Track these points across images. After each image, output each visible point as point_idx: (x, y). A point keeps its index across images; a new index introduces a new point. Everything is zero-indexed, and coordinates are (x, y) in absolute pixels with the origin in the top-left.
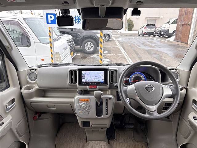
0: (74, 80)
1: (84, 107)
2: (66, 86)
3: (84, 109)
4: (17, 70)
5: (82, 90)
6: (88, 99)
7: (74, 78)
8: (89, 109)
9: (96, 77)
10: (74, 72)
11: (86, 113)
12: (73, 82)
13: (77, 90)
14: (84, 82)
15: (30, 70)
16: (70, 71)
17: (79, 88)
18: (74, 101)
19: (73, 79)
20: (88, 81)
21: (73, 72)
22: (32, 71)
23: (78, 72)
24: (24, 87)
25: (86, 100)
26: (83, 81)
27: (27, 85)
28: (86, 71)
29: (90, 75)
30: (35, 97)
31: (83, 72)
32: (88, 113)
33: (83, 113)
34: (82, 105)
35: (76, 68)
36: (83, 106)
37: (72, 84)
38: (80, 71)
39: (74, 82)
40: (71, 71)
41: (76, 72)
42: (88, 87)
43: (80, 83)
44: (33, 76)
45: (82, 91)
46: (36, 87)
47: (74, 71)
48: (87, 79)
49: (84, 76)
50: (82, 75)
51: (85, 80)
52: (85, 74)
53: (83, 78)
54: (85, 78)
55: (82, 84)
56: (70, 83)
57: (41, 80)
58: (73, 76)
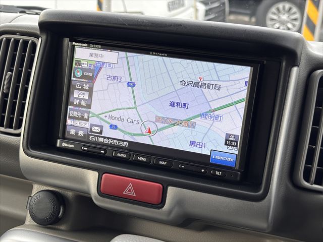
5: (70, 194)
9: (179, 114)
10: (25, 44)
13: (35, 189)
20: (108, 132)
26: (75, 125)
29: (131, 85)
31: (84, 54)
39: (10, 125)
45: (59, 199)
48: (107, 119)
49: (82, 89)
50: (72, 79)
51: (87, 120)
52: (91, 74)
53: (72, 104)
54: (89, 106)
55: (58, 145)
58: (7, 77)
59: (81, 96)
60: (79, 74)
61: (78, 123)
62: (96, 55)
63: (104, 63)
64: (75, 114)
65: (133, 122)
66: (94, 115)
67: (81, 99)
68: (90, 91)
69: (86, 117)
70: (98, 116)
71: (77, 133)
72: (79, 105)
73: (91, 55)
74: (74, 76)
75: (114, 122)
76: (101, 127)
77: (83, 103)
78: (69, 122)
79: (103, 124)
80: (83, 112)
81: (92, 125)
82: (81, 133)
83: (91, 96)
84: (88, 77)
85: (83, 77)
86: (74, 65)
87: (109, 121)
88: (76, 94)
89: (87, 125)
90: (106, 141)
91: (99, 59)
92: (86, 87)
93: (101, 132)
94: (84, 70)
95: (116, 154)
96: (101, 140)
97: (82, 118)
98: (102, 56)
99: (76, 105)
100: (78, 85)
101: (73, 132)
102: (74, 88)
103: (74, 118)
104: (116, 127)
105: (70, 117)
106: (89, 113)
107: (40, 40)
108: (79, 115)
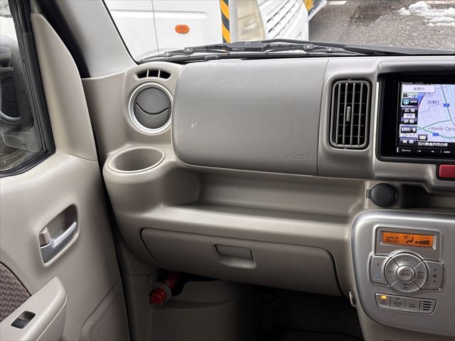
0: (355, 129)
1: (403, 272)
2: (310, 160)
3: (406, 285)
4: (84, 72)
5: (397, 184)
6: (432, 234)
7: (356, 122)
8: (432, 286)
10: (358, 86)
11: (412, 306)
12: (347, 142)
13: (368, 185)
14: (408, 146)
15: (142, 75)
16: (335, 80)
17: (377, 174)
18: (347, 236)
19: (348, 123)
20: (431, 138)
21: (350, 86)
22: (148, 78)
23: (377, 86)
24: (113, 156)
25: (417, 238)
26: (405, 137)
27: (128, 148)
28: (426, 83)
29: (446, 105)
30: (162, 206)
31: (408, 89)
32: (427, 305)
33: (396, 304)
34: (395, 261)
35: (369, 66)
36: (400, 267)
37: (345, 150)
38: (392, 80)
39: (355, 142)
40: (339, 83)
41: (365, 86)
42: (430, 171)
43: (390, 146)
44: (151, 103)
45: (393, 188)
46: (168, 157)
47: (354, 83)
48: (430, 130)
49: (410, 112)
50: (402, 106)
51: (415, 132)
52: (416, 102)
53: (403, 123)
54: (416, 123)
55: (398, 151)
56: (335, 144)
57: (192, 126)
58: (348, 110)
59: (409, 117)
60: (407, 103)
61: (408, 135)
62: (419, 89)
63: (425, 93)
64: (406, 129)
65: (450, 129)
66: (420, 128)
67: (409, 119)
68: (416, 112)
69: (414, 130)
70: (423, 129)
71: (408, 142)
72: (409, 123)
73: (415, 89)
74: (403, 104)
75: (436, 132)
76: (427, 136)
77: (411, 121)
78: (401, 135)
79: (427, 133)
80: (412, 127)
81: (419, 135)
82: (411, 142)
83: (416, 116)
84: (414, 104)
85: (410, 104)
86: (402, 97)
87: (432, 131)
88: (405, 116)
89: (415, 136)
90: (431, 144)
91: (421, 91)
92: (413, 110)
93: (426, 139)
94: (410, 99)
95: (443, 151)
96: (427, 144)
97: (412, 131)
98: (423, 89)
99: (406, 123)
100: (406, 110)
101: (405, 141)
102: (404, 112)
103: (405, 132)
104: (437, 135)
105: (402, 132)
106: (416, 127)
107: (378, 84)
108: (409, 129)
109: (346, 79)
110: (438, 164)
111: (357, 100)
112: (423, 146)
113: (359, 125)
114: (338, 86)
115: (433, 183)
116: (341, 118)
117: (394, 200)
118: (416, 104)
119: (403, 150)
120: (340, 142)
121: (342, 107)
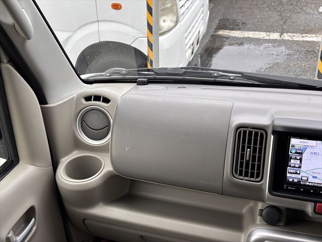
0: (253, 166)
5: (283, 207)
7: (254, 161)
10: (256, 133)
12: (246, 175)
14: (293, 183)
16: (239, 127)
17: (269, 203)
19: (247, 161)
20: (311, 180)
21: (250, 133)
22: (92, 102)
24: (64, 162)
26: (291, 177)
30: (101, 205)
31: (294, 141)
37: (244, 181)
39: (252, 176)
40: (242, 130)
41: (262, 134)
43: (279, 182)
44: (94, 121)
47: (254, 131)
48: (311, 173)
49: (296, 159)
50: (290, 154)
51: (299, 174)
52: (301, 152)
53: (290, 166)
54: (300, 167)
55: (285, 188)
56: (237, 176)
57: (127, 149)
58: (248, 152)
59: (295, 162)
60: (294, 152)
61: (294, 176)
62: (304, 142)
63: (308, 146)
64: (292, 171)
66: (303, 172)
67: (295, 164)
68: (301, 160)
69: (298, 172)
70: (305, 172)
71: (293, 181)
72: (294, 167)
73: (301, 142)
74: (291, 153)
75: (315, 175)
77: (296, 166)
78: (288, 175)
79: (308, 176)
80: (297, 170)
81: (302, 177)
82: (296, 181)
83: (301, 162)
84: (299, 153)
85: (296, 153)
86: (290, 147)
87: (312, 174)
88: (292, 161)
89: (299, 176)
90: (310, 184)
91: (306, 144)
92: (298, 158)
93: (307, 180)
94: (296, 149)
95: (319, 191)
96: (308, 183)
97: (296, 173)
98: (307, 143)
99: (292, 167)
100: (293, 157)
101: (291, 180)
102: (291, 158)
103: (291, 173)
104: (316, 177)
105: (289, 173)
106: (300, 170)
107: (272, 136)
108: (294, 172)
109: (247, 127)
110: (315, 203)
111: (255, 143)
112: (304, 185)
113: (256, 163)
114: (241, 131)
115: (310, 215)
116: (243, 156)
117: (280, 220)
118: (301, 154)
119: (289, 188)
120: (241, 174)
121: (243, 147)
